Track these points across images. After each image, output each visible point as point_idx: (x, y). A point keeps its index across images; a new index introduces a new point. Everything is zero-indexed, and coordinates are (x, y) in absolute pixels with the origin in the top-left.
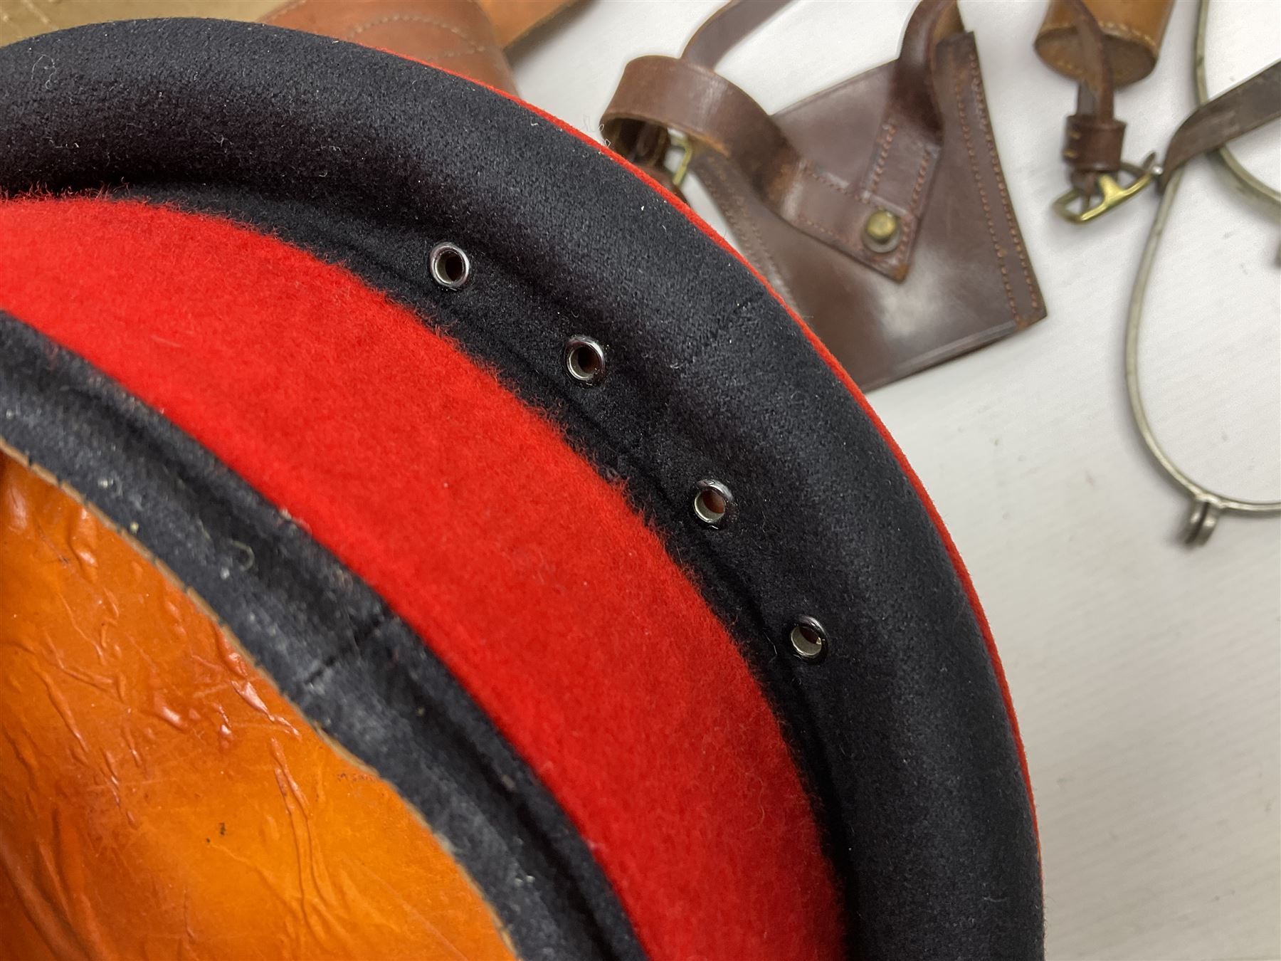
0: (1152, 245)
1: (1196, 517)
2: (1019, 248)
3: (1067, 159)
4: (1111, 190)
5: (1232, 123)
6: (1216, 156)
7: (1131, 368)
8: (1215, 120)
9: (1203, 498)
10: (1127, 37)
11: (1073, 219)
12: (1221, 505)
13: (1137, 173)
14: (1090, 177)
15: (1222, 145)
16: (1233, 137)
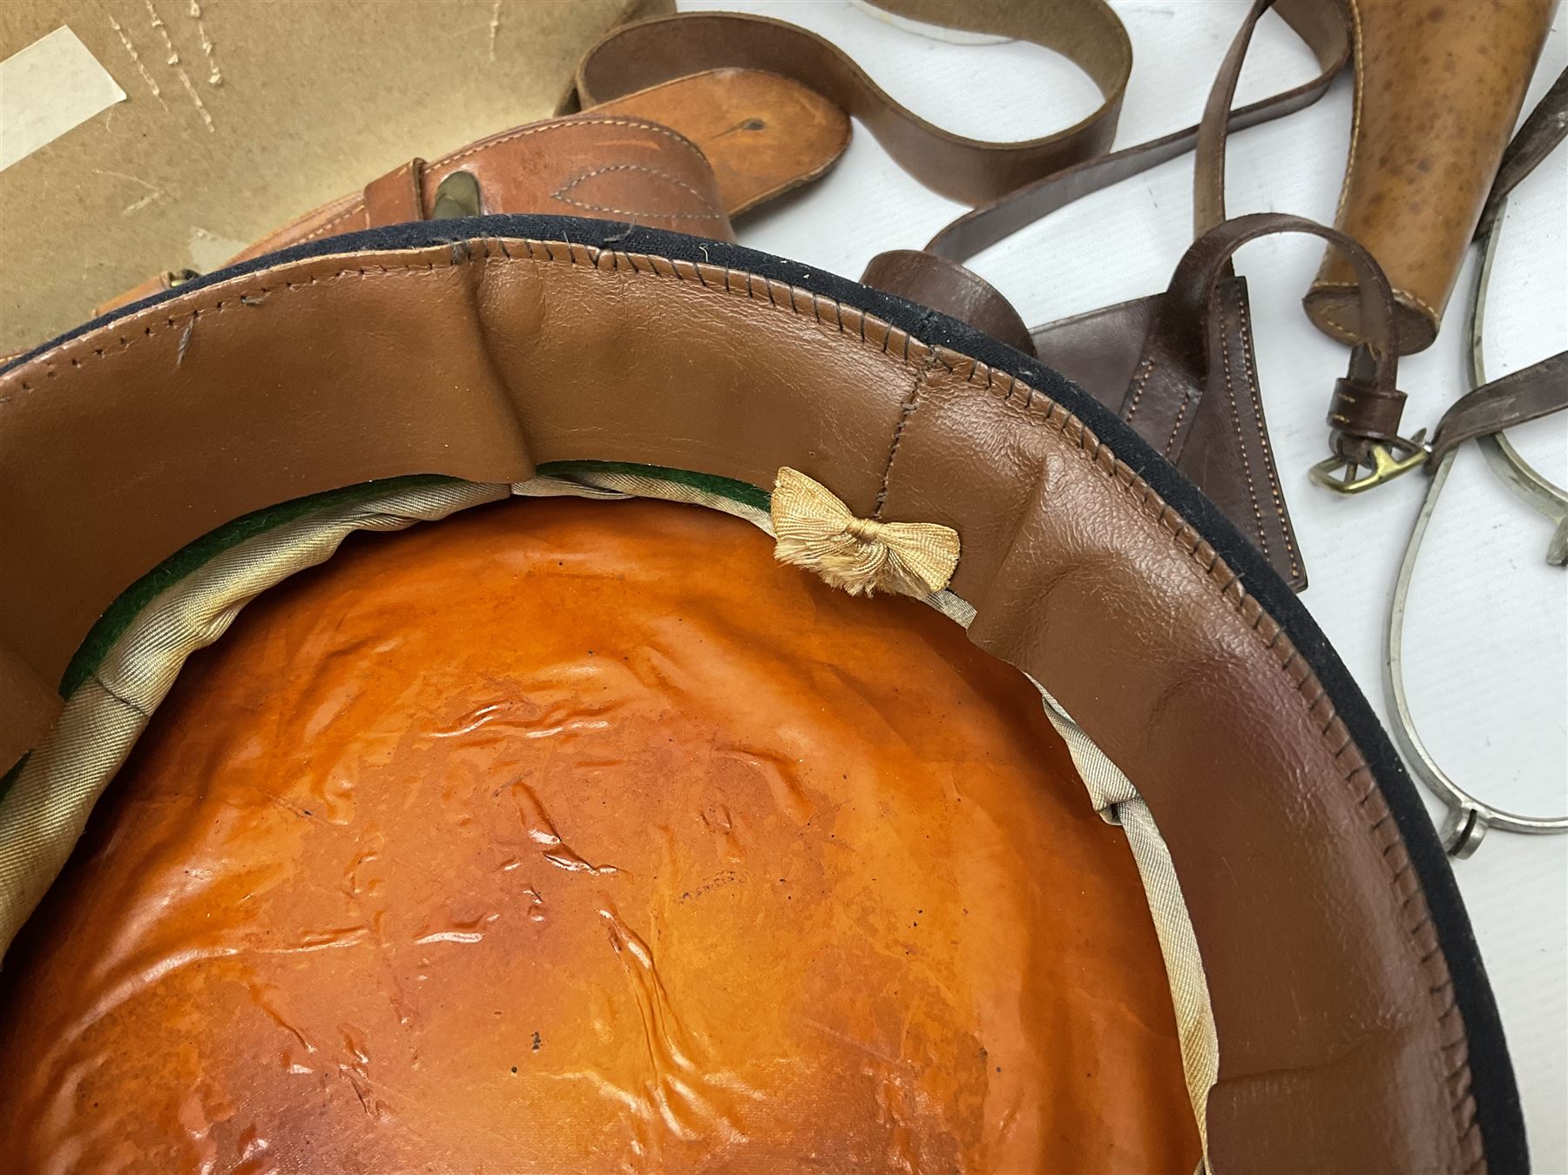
0: (1420, 525)
1: (1462, 827)
2: (1280, 511)
3: (1335, 423)
4: (1385, 461)
5: (1512, 409)
6: (1491, 442)
7: (1393, 655)
8: (1494, 404)
9: (1468, 805)
10: (1412, 305)
11: (1338, 487)
12: (1489, 815)
13: (1409, 448)
14: (1364, 445)
15: (1500, 432)
16: (1511, 424)
